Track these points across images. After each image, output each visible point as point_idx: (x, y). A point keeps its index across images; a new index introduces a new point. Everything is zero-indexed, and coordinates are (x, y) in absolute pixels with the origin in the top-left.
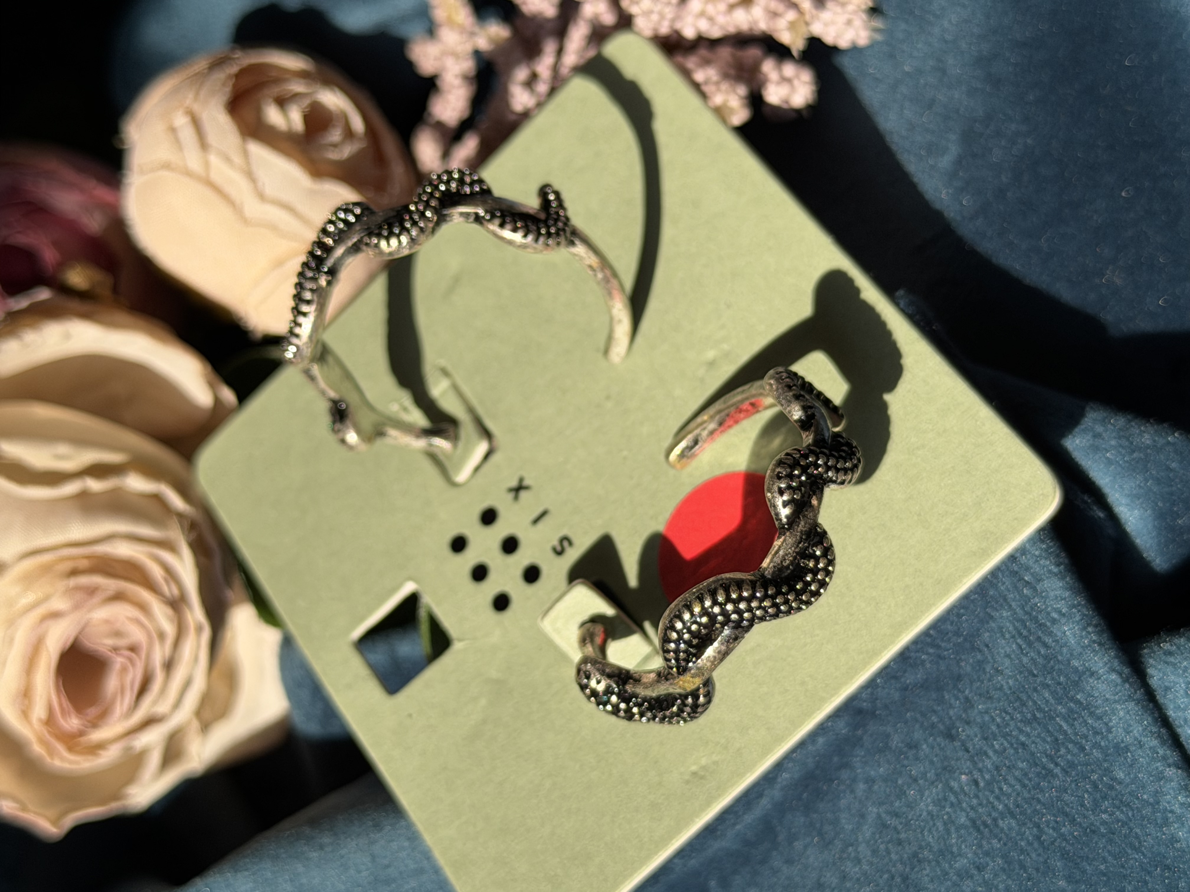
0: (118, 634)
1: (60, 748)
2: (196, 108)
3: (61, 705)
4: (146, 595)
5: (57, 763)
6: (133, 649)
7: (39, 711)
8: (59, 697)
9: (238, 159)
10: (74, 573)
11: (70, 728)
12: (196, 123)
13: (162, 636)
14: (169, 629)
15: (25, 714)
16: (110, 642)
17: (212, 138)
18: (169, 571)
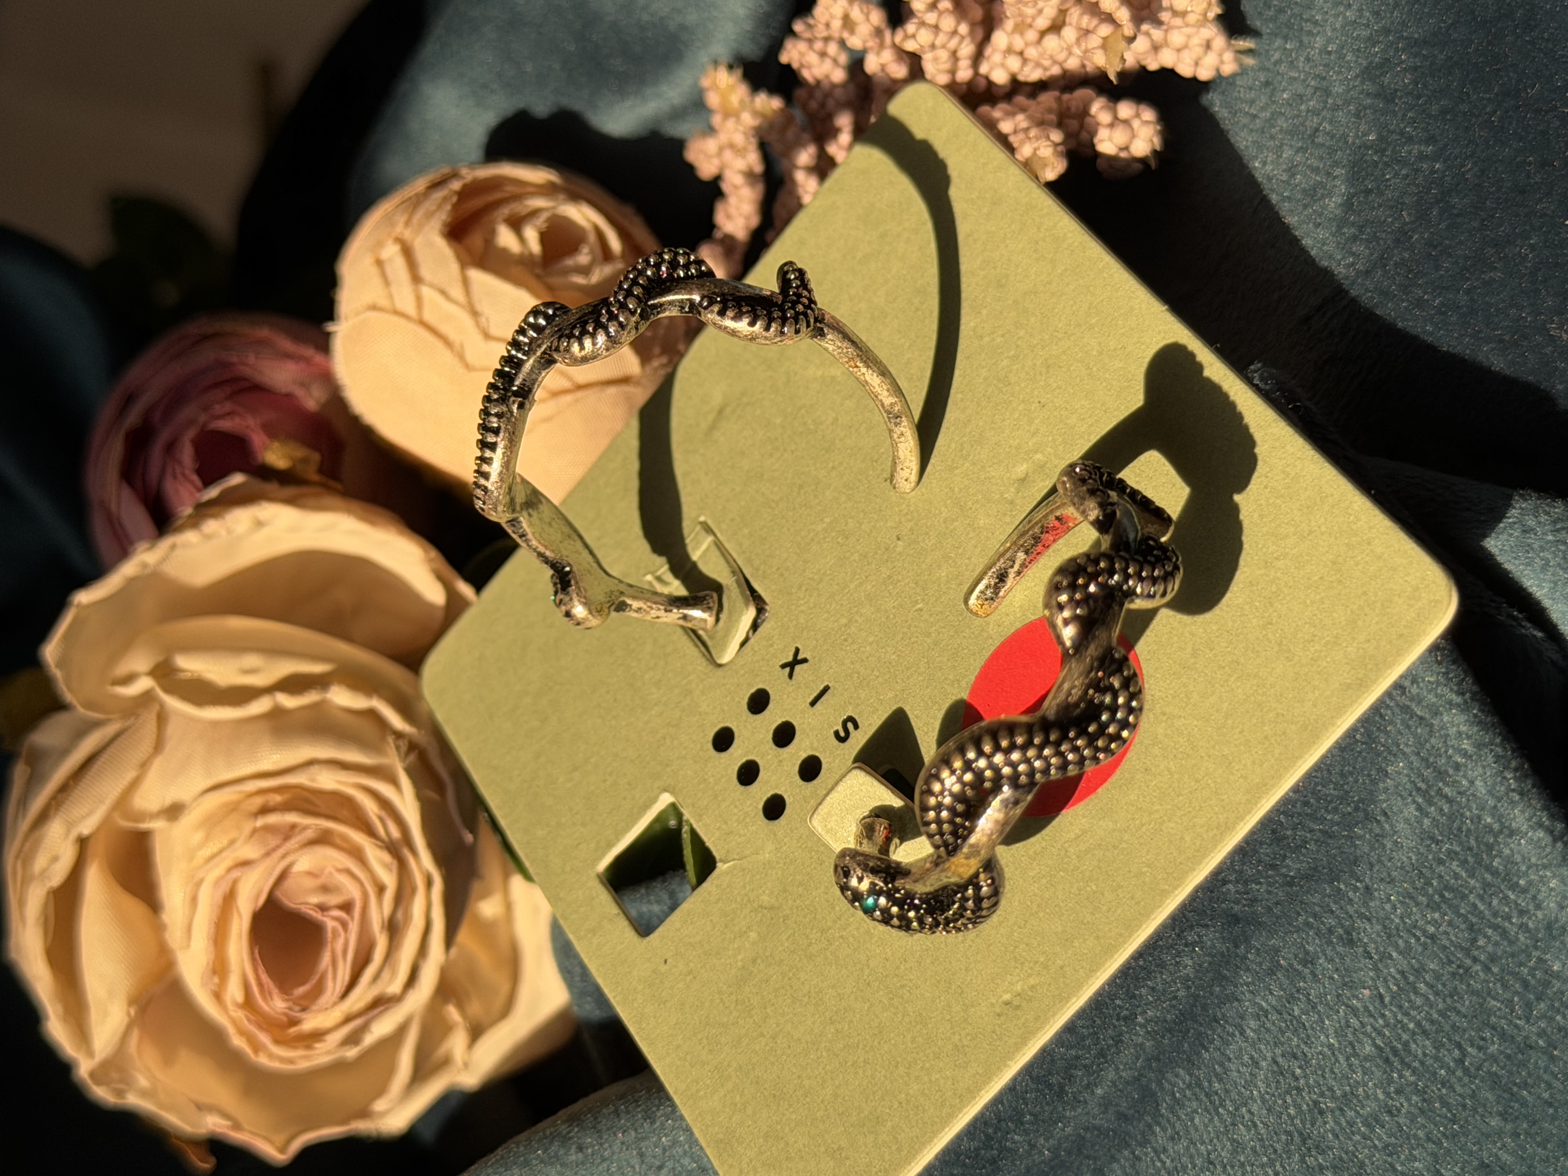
0: (325, 889)
1: (264, 1038)
2: (407, 234)
3: (260, 984)
4: (358, 837)
5: (263, 1060)
6: (347, 907)
7: (234, 991)
8: (255, 970)
9: (457, 292)
10: (265, 810)
11: (272, 1012)
12: (407, 252)
13: (381, 889)
14: (389, 880)
15: (218, 996)
16: (315, 899)
17: (425, 272)
18: (385, 804)
